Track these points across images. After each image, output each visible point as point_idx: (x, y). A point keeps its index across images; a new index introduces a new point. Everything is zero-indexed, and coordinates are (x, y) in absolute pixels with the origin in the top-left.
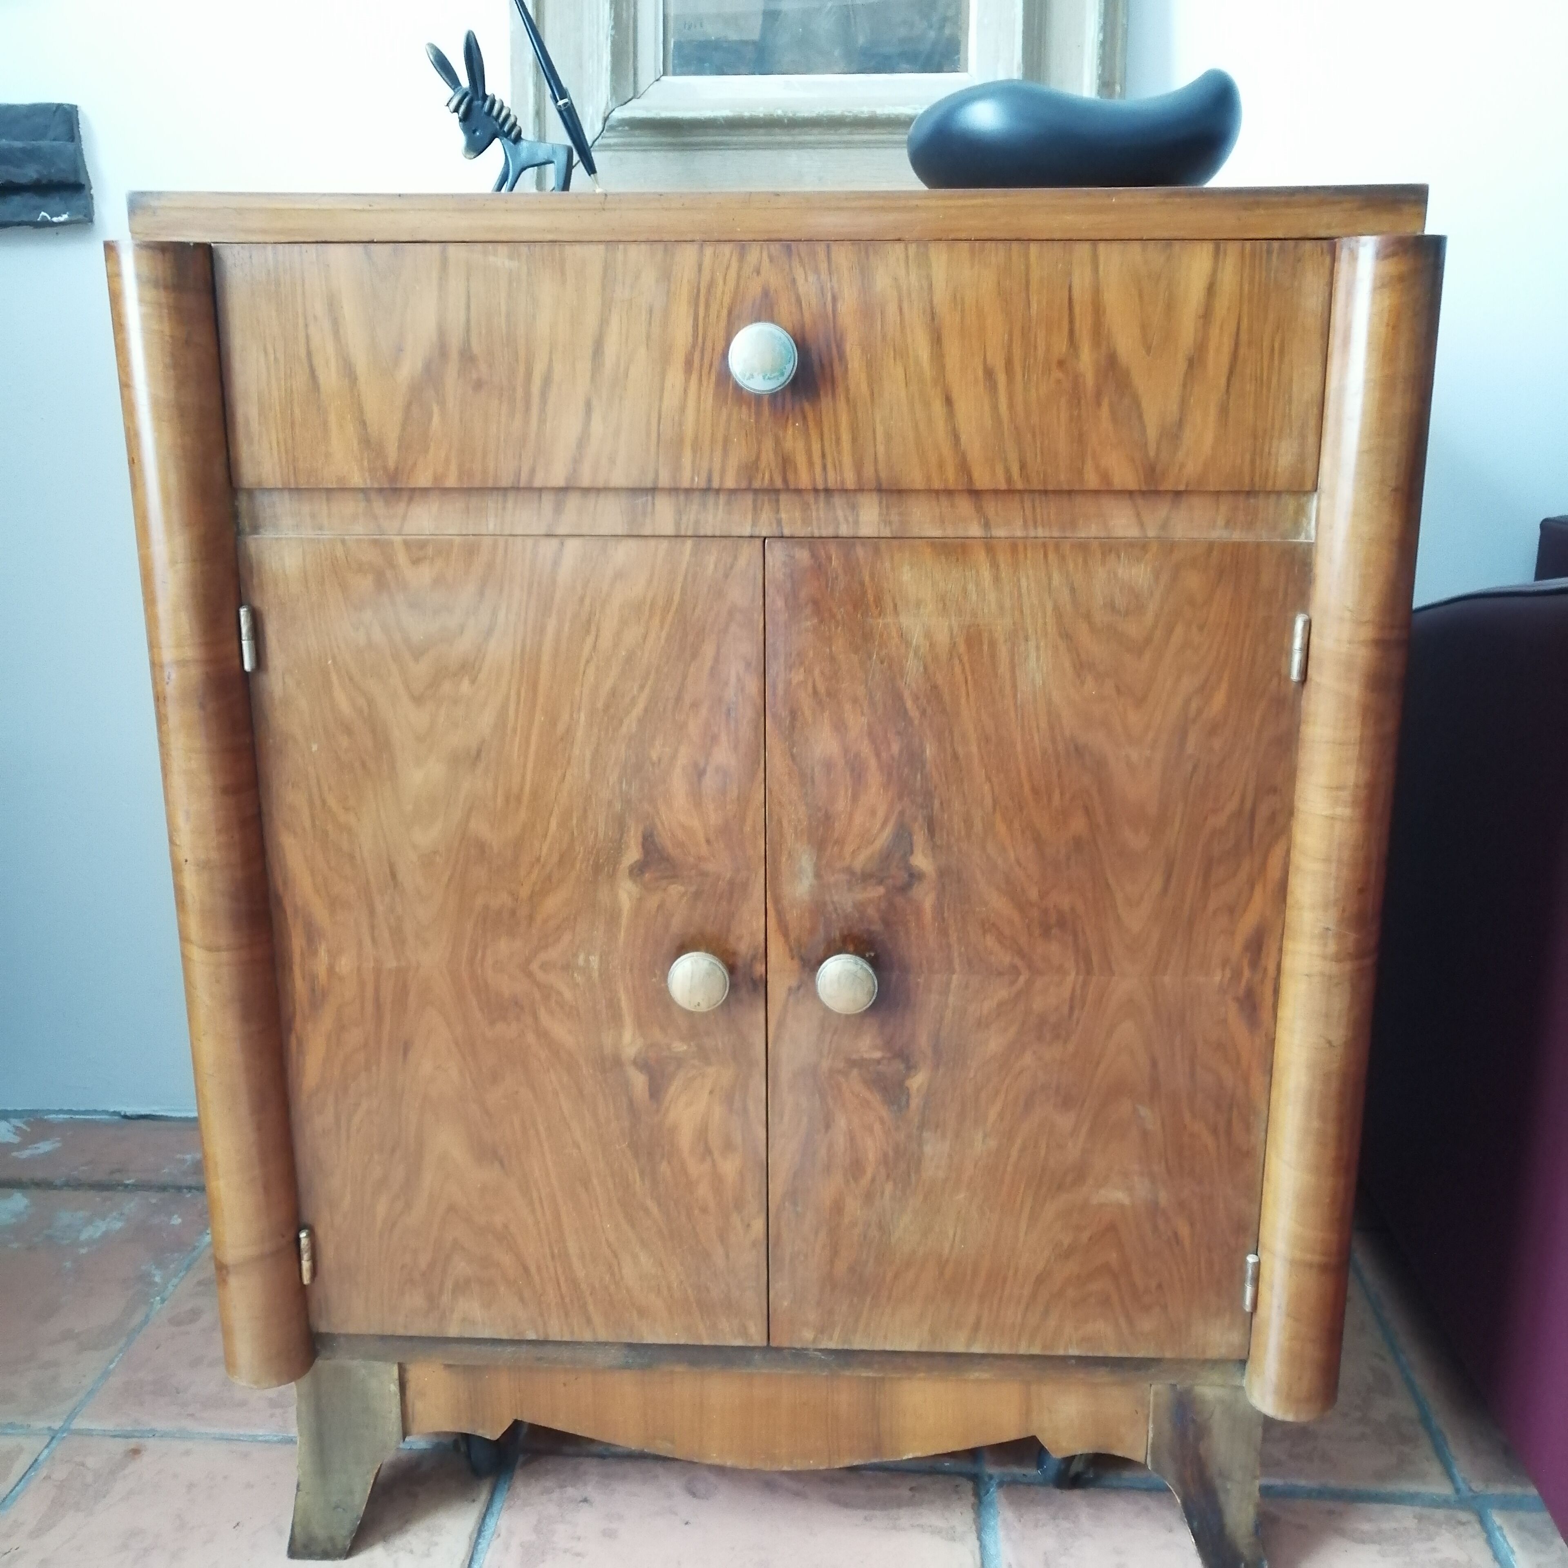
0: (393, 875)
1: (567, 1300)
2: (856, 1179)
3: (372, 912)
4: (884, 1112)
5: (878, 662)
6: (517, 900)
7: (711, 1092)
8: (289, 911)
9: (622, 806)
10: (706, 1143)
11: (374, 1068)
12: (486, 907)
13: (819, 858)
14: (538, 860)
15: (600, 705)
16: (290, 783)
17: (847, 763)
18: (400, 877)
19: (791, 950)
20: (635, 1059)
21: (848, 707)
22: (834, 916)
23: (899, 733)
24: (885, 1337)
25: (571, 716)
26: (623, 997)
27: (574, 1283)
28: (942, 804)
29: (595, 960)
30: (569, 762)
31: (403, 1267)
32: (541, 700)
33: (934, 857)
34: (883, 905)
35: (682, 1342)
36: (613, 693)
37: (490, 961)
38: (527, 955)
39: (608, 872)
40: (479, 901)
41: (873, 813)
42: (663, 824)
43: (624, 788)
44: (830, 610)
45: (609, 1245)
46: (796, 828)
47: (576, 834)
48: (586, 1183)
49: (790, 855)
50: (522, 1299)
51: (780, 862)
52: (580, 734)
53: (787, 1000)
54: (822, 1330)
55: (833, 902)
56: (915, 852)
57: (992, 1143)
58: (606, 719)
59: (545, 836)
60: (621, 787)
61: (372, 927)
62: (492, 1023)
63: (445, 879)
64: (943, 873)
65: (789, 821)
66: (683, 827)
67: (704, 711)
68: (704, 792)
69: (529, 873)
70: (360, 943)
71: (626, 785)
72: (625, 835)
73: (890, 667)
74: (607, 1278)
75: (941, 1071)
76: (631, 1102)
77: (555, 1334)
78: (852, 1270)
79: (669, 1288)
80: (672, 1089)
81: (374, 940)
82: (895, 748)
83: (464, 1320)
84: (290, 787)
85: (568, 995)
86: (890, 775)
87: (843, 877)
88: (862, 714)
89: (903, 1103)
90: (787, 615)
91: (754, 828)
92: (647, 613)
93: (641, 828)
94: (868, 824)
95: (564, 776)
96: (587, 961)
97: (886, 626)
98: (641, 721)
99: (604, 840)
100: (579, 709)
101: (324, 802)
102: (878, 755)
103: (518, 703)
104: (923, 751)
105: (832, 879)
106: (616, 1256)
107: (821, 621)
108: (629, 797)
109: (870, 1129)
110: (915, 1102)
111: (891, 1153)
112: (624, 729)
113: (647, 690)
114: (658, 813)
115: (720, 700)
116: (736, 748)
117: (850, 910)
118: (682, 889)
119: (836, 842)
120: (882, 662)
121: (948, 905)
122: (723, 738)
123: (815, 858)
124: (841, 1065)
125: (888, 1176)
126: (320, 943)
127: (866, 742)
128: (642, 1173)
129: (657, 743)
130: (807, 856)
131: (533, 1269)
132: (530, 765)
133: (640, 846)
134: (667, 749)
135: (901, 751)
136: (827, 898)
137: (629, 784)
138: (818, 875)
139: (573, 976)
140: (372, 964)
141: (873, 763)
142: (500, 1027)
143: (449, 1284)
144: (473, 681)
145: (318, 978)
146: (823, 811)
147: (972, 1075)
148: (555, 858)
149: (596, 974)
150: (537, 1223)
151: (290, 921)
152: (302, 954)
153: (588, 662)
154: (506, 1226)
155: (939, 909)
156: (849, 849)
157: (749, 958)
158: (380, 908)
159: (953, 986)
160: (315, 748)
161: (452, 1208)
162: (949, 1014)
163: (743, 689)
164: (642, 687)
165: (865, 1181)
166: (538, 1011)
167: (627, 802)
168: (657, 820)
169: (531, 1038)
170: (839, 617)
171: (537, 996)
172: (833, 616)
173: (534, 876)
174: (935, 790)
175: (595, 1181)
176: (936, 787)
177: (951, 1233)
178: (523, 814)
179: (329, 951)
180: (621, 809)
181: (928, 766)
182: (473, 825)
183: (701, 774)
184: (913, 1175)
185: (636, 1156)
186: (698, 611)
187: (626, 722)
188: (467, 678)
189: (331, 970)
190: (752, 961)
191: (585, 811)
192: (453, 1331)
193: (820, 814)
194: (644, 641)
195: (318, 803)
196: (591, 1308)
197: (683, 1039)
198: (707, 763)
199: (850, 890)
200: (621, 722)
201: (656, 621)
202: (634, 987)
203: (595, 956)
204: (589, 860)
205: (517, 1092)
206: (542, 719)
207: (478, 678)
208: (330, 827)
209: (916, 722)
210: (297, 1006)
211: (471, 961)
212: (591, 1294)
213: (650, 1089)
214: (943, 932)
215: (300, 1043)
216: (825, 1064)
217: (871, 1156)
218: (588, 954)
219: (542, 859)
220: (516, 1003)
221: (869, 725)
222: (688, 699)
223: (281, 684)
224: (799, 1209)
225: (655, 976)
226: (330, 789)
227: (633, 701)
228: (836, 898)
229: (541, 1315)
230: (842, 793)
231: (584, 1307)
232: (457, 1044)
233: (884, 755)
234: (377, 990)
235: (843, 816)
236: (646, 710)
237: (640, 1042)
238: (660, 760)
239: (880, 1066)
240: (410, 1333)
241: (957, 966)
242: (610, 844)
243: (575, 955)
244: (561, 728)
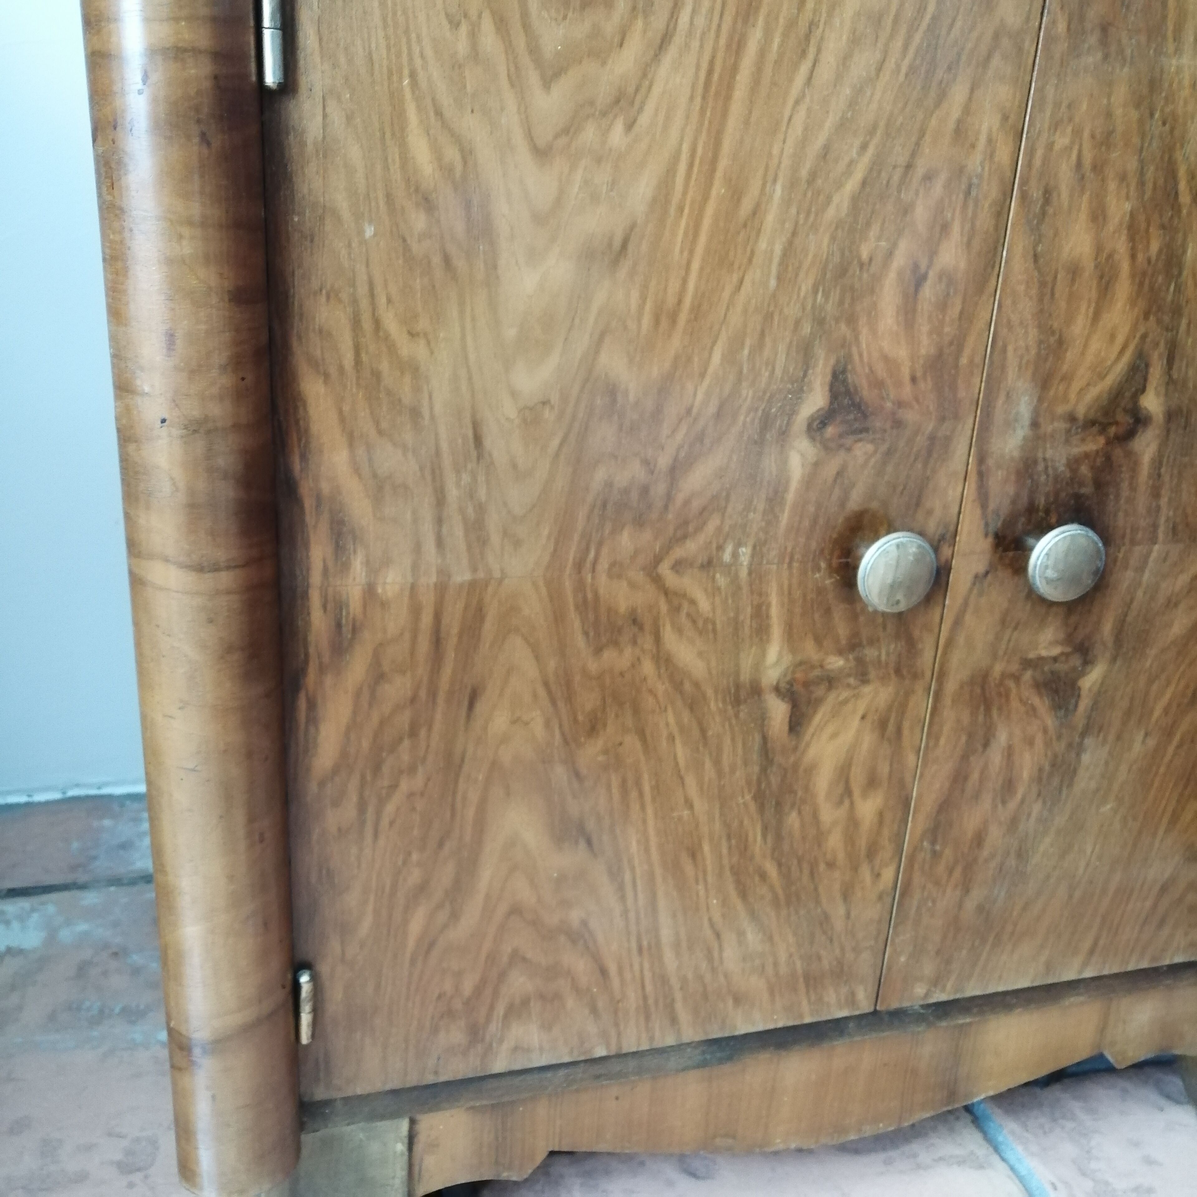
0: (478, 440)
1: (651, 1001)
2: (1004, 802)
3: (440, 501)
4: (1050, 722)
5: (1160, 123)
6: (652, 472)
7: (863, 718)
8: (308, 503)
9: (812, 327)
10: (847, 782)
11: (423, 733)
12: (609, 484)
13: (1040, 400)
14: (689, 411)
15: (804, 173)
16: (324, 292)
17: (1096, 267)
18: (487, 442)
19: (987, 525)
20: (778, 684)
21: (1112, 186)
22: (1043, 478)
23: (1163, 227)
24: (1000, 977)
25: (764, 185)
26: (774, 600)
27: (663, 980)
28: (1189, 324)
29: (745, 552)
30: (750, 261)
31: (439, 997)
32: (723, 163)
33: (1166, 395)
34: (1099, 461)
35: (780, 1025)
36: (826, 151)
37: (603, 565)
38: (657, 553)
39: (780, 427)
40: (600, 475)
41: (1113, 337)
42: (861, 355)
43: (818, 300)
44: (1119, 41)
45: (712, 925)
46: (1021, 357)
47: (745, 371)
48: (694, 854)
49: (1008, 396)
50: (594, 1011)
51: (994, 407)
52: (770, 218)
53: (971, 590)
54: (937, 982)
55: (1045, 459)
56: (1148, 388)
57: (1152, 742)
58: (809, 194)
59: (702, 375)
60: (815, 300)
61: (439, 521)
62: (598, 651)
63: (555, 442)
64: (1171, 416)
65: (1015, 350)
66: (886, 358)
67: (938, 188)
68: (920, 307)
69: (674, 431)
70: (417, 549)
71: (823, 296)
72: (810, 371)
73: (1172, 130)
74: (704, 965)
75: (1119, 663)
76: (765, 739)
77: (630, 1045)
78: (980, 909)
79: (776, 964)
80: (817, 719)
81: (440, 543)
82: (1155, 246)
83: (516, 1049)
84: (323, 299)
85: (704, 605)
86: (1141, 284)
87: (1061, 425)
88: (1128, 198)
89: (1071, 707)
90: (1066, 45)
91: (971, 361)
92: (888, 29)
93: (832, 361)
94: (1103, 354)
95: (741, 282)
96: (735, 555)
97: (1179, 70)
98: (855, 200)
99: (782, 378)
100: (775, 181)
101: (377, 323)
102: (1133, 257)
103: (691, 165)
104: (1184, 252)
105: (1050, 429)
106: (718, 935)
107: (1106, 57)
108: (823, 315)
109: (1030, 742)
110: (1084, 704)
111: (1047, 768)
112: (831, 213)
113: (871, 151)
114: (857, 338)
115: (961, 170)
116: (969, 244)
117: (1062, 468)
118: (870, 447)
119: (1063, 378)
120: (1164, 124)
121: (1169, 457)
122: (956, 228)
123: (1035, 401)
124: (1014, 667)
125: (1039, 795)
126: (355, 552)
127: (1124, 238)
128: (765, 829)
129: (872, 234)
130: (1027, 398)
131: (612, 968)
132: (696, 266)
133: (827, 388)
134: (883, 244)
135: (1160, 251)
136: (1040, 455)
137: (826, 296)
138: (1035, 424)
139: (713, 578)
140: (434, 579)
141: (1125, 267)
142: (609, 655)
143: (500, 1009)
144: (629, 126)
145: (348, 606)
146: (1057, 336)
147: (1148, 664)
148: (712, 409)
149: (744, 573)
150: (625, 912)
151: (310, 518)
152: (325, 571)
153: (797, 102)
154: (584, 923)
155: (1158, 463)
156: (1076, 385)
157: (937, 537)
158: (453, 493)
159: (1151, 559)
160: (369, 231)
161: (515, 910)
162: (1140, 593)
163: (992, 156)
164: (864, 147)
165: (1012, 805)
166: (661, 628)
167: (820, 322)
168: (854, 350)
169: (648, 667)
170: (1128, 52)
171: (664, 607)
172: (1121, 51)
173: (680, 436)
174: (1187, 305)
175: (706, 848)
176: (1187, 302)
177: (1089, 851)
178: (676, 342)
179: (367, 563)
180: (811, 334)
181: (1185, 273)
182: (604, 359)
183: (920, 280)
184: (1064, 789)
185: (761, 809)
186: (956, 31)
187: (836, 199)
188: (622, 117)
189: (370, 591)
190: (939, 541)
191: (762, 334)
192: (499, 1066)
193: (1052, 340)
194: (878, 76)
195: (367, 325)
196: (679, 1005)
197: (840, 652)
198: (929, 267)
199: (1067, 441)
200: (829, 199)
201: (898, 44)
202: (790, 586)
203: (746, 547)
204: (757, 410)
205: (621, 744)
206: (723, 191)
207: (638, 122)
208: (385, 367)
209: (1185, 211)
210: (312, 650)
211: (579, 566)
212: (681, 989)
213: (790, 721)
214: (1156, 493)
215: (312, 705)
216: (998, 668)
217: (1025, 775)
218: (739, 545)
219: (695, 411)
220: (635, 621)
221: (1131, 213)
222: (920, 171)
223: (320, 118)
224: (938, 848)
225: (819, 570)
226: (389, 301)
227: (848, 172)
228: (1049, 454)
229: (617, 1025)
230: (1083, 310)
231: (670, 1007)
232: (546, 684)
233: (1140, 257)
234: (438, 617)
235: (1078, 342)
236: (864, 183)
237: (788, 659)
238: (871, 260)
239: (1057, 665)
240: (443, 1078)
241: (1161, 536)
242: (789, 386)
243: (720, 548)
244: (747, 206)
